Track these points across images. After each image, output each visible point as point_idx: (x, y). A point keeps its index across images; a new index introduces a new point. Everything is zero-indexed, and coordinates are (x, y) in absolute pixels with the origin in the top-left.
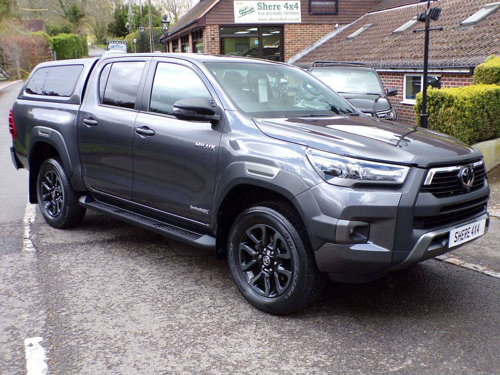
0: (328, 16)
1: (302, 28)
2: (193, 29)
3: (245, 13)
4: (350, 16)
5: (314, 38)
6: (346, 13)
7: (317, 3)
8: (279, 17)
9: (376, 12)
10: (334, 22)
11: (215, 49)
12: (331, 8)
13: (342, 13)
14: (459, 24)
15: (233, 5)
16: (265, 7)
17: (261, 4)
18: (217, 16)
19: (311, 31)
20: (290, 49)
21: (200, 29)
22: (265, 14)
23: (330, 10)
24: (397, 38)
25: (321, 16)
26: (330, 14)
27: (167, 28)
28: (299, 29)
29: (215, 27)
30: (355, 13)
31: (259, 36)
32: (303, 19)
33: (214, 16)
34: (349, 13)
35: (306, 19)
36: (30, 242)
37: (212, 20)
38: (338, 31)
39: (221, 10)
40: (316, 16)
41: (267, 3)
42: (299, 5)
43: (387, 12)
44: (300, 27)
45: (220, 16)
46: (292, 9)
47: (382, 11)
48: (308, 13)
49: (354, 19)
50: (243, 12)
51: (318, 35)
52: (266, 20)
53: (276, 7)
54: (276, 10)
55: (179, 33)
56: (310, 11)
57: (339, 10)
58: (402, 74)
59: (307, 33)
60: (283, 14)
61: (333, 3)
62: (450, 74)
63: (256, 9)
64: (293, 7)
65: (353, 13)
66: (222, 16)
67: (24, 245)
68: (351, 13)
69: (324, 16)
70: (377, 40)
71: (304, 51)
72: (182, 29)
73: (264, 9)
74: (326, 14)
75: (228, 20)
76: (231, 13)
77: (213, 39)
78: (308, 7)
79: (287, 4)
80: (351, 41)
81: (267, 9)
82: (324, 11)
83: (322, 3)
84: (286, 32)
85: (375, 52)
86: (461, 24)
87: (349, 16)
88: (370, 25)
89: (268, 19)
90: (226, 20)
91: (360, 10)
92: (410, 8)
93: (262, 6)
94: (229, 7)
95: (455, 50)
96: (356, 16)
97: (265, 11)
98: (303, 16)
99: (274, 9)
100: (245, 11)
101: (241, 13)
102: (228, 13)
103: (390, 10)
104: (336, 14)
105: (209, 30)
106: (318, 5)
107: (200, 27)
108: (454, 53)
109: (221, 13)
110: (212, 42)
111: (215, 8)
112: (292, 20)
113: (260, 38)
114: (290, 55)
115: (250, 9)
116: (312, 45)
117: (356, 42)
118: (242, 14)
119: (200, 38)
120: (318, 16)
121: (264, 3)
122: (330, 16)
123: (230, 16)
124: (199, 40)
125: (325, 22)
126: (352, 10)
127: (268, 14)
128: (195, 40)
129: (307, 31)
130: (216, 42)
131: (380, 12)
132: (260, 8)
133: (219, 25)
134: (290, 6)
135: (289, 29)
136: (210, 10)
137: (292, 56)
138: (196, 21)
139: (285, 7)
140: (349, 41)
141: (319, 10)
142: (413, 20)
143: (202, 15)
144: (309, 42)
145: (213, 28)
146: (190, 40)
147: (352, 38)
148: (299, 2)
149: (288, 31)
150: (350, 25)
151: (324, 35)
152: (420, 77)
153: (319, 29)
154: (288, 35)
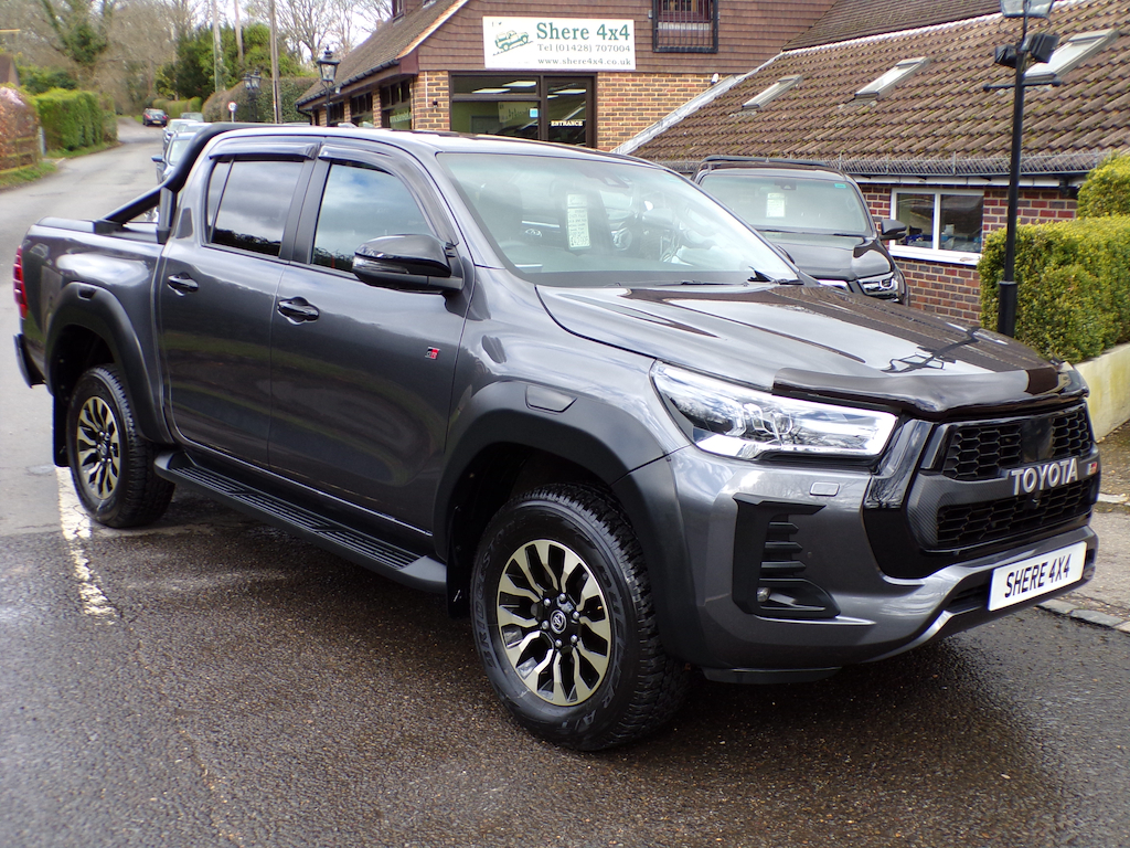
0: (695, 56)
1: (638, 82)
2: (383, 81)
3: (509, 45)
4: (746, 57)
5: (664, 105)
6: (736, 49)
7: (672, 26)
8: (585, 55)
9: (804, 49)
10: (708, 70)
11: (440, 126)
12: (703, 38)
13: (726, 49)
15: (482, 27)
16: (554, 32)
17: (544, 25)
18: (444, 52)
19: (656, 90)
20: (609, 129)
21: (403, 79)
22: (554, 48)
23: (701, 42)
24: (866, 108)
25: (679, 56)
26: (700, 52)
27: (331, 78)
28: (630, 83)
29: (441, 75)
30: (755, 50)
31: (539, 99)
32: (640, 62)
33: (438, 52)
34: (742, 50)
35: (647, 62)
37: (433, 60)
38: (718, 91)
39: (453, 37)
40: (669, 56)
41: (560, 23)
42: (631, 30)
43: (830, 49)
44: (633, 80)
45: (451, 52)
46: (616, 39)
47: (818, 48)
48: (650, 48)
49: (753, 64)
50: (505, 44)
51: (673, 100)
52: (556, 62)
53: (578, 34)
54: (580, 41)
55: (349, 90)
56: (654, 44)
57: (720, 42)
58: (888, 188)
59: (649, 95)
60: (594, 49)
61: (706, 27)
63: (533, 36)
64: (617, 34)
65: (750, 50)
66: (456, 53)
68: (746, 50)
69: (686, 56)
70: (819, 112)
71: (642, 135)
72: (358, 80)
73: (552, 37)
74: (691, 52)
75: (471, 60)
76: (477, 45)
77: (435, 103)
78: (650, 34)
79: (603, 26)
80: (754, 113)
81: (557, 38)
82: (686, 43)
83: (683, 27)
84: (601, 90)
87: (741, 57)
88: (796, 77)
89: (560, 61)
90: (465, 60)
91: (766, 43)
92: (885, 41)
93: (548, 30)
94: (473, 30)
96: (757, 57)
97: (554, 42)
98: (640, 55)
99: (575, 38)
100: (508, 41)
101: (500, 44)
102: (469, 45)
103: (837, 44)
104: (714, 51)
105: (427, 83)
106: (673, 31)
107: (403, 75)
109: (455, 45)
110: (432, 110)
111: (440, 34)
112: (614, 62)
113: (542, 105)
114: (610, 144)
115: (520, 36)
116: (659, 121)
117: (767, 116)
118: (502, 47)
119: (404, 101)
120: (673, 56)
121: (551, 24)
122: (700, 56)
123: (474, 53)
124: (399, 104)
125: (688, 70)
126: (748, 43)
127: (559, 48)
128: (390, 107)
129: (648, 90)
130: (442, 110)
131: (813, 48)
132: (542, 35)
133: (449, 71)
134: (611, 31)
135: (607, 85)
136: (429, 37)
137: (615, 145)
138: (397, 62)
139: (598, 34)
140: (749, 113)
141: (677, 42)
142: (900, 67)
143: (411, 49)
144: (653, 114)
145: (436, 79)
146: (377, 106)
147: (756, 107)
148: (630, 23)
149: (605, 90)
150: (745, 76)
151: (687, 100)
152: (932, 198)
153: (676, 86)
154: (604, 97)
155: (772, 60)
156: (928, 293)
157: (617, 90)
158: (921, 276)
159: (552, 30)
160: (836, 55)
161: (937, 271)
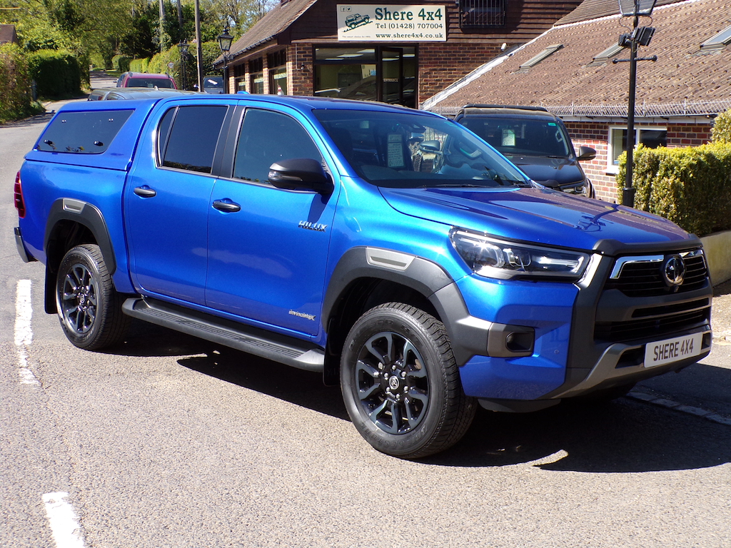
0: (490, 31)
1: (448, 50)
2: (269, 50)
3: (355, 24)
4: (526, 31)
5: (467, 66)
8: (409, 31)
9: (568, 25)
10: (499, 41)
11: (306, 82)
12: (496, 18)
13: (512, 25)
14: (699, 46)
15: (336, 12)
17: (381, 10)
18: (309, 29)
19: (461, 55)
20: (427, 84)
21: (281, 49)
22: (387, 26)
23: (493, 21)
24: (599, 68)
26: (493, 28)
28: (442, 51)
29: (307, 46)
30: (533, 26)
31: (377, 61)
32: (449, 36)
33: (304, 29)
34: (524, 26)
35: (454, 36)
36: (29, 372)
38: (505, 56)
39: (316, 19)
41: (391, 9)
42: (443, 13)
43: (586, 24)
44: (444, 49)
45: (314, 30)
46: (432, 19)
47: (577, 23)
48: (457, 26)
49: (531, 36)
51: (474, 62)
52: (389, 36)
53: (405, 16)
54: (406, 21)
56: (460, 23)
57: (508, 21)
58: (606, 125)
59: (456, 59)
60: (416, 26)
61: (498, 10)
62: (682, 127)
63: (372, 18)
64: (433, 16)
65: (531, 26)
66: (318, 30)
67: (21, 375)
68: (527, 26)
70: (568, 71)
71: (451, 88)
73: (386, 19)
74: (486, 28)
76: (332, 25)
77: (303, 66)
78: (457, 15)
79: (423, 10)
80: (527, 72)
81: (390, 19)
82: (483, 22)
83: (481, 10)
84: (421, 55)
85: (564, 90)
86: (701, 46)
88: (558, 45)
89: (392, 35)
91: (542, 21)
93: (383, 13)
94: (330, 14)
95: (690, 89)
96: (534, 31)
97: (388, 22)
98: (449, 31)
99: (403, 19)
100: (355, 22)
101: (349, 24)
102: (327, 25)
103: (591, 21)
104: (503, 27)
105: (297, 51)
108: (689, 93)
109: (317, 25)
110: (301, 71)
111: (306, 16)
112: (431, 36)
113: (379, 65)
114: (427, 94)
115: (363, 18)
116: (463, 77)
117: (534, 74)
118: (351, 26)
119: (282, 64)
121: (385, 9)
122: (493, 31)
123: (330, 30)
124: (280, 68)
125: (484, 41)
126: (529, 21)
127: (392, 26)
128: (274, 68)
129: (455, 55)
130: (308, 71)
131: (574, 24)
132: (379, 17)
133: (313, 43)
134: (428, 13)
135: (425, 52)
136: (298, 19)
137: (432, 95)
140: (523, 72)
141: (476, 21)
144: (459, 73)
145: (304, 49)
146: (265, 67)
147: (529, 67)
148: (443, 8)
149: (424, 55)
150: (525, 45)
151: (483, 62)
153: (476, 52)
154: (423, 61)
159: (386, 13)
160: (589, 29)
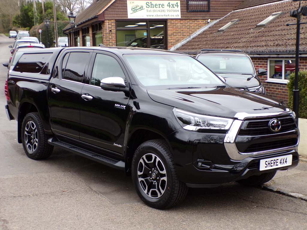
0: (202, 13)
1: (182, 23)
2: (93, 23)
3: (136, 10)
4: (220, 13)
5: (191, 30)
6: (216, 10)
7: (194, 3)
8: (163, 13)
9: (241, 10)
10: (207, 18)
11: (112, 39)
12: (205, 6)
13: (213, 10)
15: (126, 4)
16: (152, 5)
17: (149, 3)
18: (114, 13)
19: (188, 25)
20: (172, 39)
21: (99, 22)
22: (152, 11)
23: (204, 8)
24: (260, 30)
25: (196, 13)
26: (204, 11)
27: (73, 22)
29: (112, 21)
30: (223, 10)
31: (147, 29)
32: (182, 15)
33: (111, 13)
34: (219, 10)
35: (185, 15)
37: (110, 16)
38: (210, 25)
39: (116, 8)
40: (193, 13)
41: (154, 2)
42: (179, 4)
44: (180, 22)
45: (116, 13)
46: (174, 7)
47: (245, 9)
48: (186, 10)
49: (222, 15)
50: (135, 10)
51: (194, 28)
52: (153, 16)
53: (160, 6)
54: (161, 8)
55: (81, 26)
56: (187, 9)
57: (211, 8)
58: (267, 58)
59: (186, 27)
60: (166, 11)
61: (206, 3)
63: (144, 7)
64: (174, 6)
65: (222, 10)
66: (118, 13)
68: (220, 10)
69: (199, 13)
70: (244, 32)
71: (183, 41)
72: (84, 23)
73: (151, 7)
74: (200, 11)
75: (123, 16)
76: (125, 10)
77: (111, 31)
78: (186, 5)
79: (169, 3)
80: (222, 33)
81: (153, 7)
82: (199, 9)
83: (197, 3)
85: (243, 41)
87: (218, 13)
88: (236, 20)
89: (154, 15)
90: (121, 16)
91: (227, 8)
92: (269, 6)
93: (150, 5)
94: (124, 5)
96: (224, 13)
97: (152, 9)
98: (182, 13)
99: (159, 7)
100: (136, 9)
101: (133, 10)
102: (122, 10)
103: (252, 8)
104: (208, 11)
105: (107, 24)
106: (194, 4)
107: (99, 21)
109: (117, 10)
110: (110, 33)
111: (112, 6)
112: (173, 16)
113: (148, 31)
114: (172, 44)
115: (140, 7)
116: (190, 36)
117: (226, 34)
118: (134, 11)
119: (100, 30)
120: (194, 13)
121: (151, 3)
122: (204, 13)
123: (124, 13)
124: (98, 32)
125: (200, 18)
127: (154, 11)
128: (95, 32)
129: (185, 25)
130: (113, 33)
131: (244, 9)
132: (148, 6)
133: (115, 20)
134: (172, 5)
136: (108, 7)
137: (174, 45)
138: (97, 16)
139: (168, 6)
140: (220, 33)
141: (195, 8)
142: (273, 15)
143: (102, 12)
144: (187, 34)
145: (111, 22)
146: (91, 32)
147: (222, 30)
148: (179, 2)
149: (170, 25)
150: (220, 19)
151: (199, 29)
152: (282, 61)
153: (195, 24)
154: (170, 28)
155: (229, 14)
156: (281, 95)
157: (174, 25)
158: (278, 89)
159: (151, 5)
160: (252, 11)
161: (284, 87)
